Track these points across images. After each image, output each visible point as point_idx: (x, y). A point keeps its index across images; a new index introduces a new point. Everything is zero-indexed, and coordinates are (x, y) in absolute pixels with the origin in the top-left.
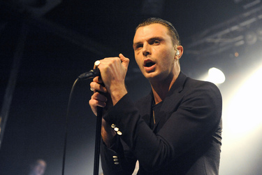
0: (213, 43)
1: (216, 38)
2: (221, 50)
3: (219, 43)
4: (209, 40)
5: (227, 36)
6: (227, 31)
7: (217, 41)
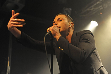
0: (91, 11)
1: (91, 8)
2: (94, 13)
3: (93, 10)
4: (88, 9)
5: (96, 6)
6: (95, 4)
7: (92, 9)
